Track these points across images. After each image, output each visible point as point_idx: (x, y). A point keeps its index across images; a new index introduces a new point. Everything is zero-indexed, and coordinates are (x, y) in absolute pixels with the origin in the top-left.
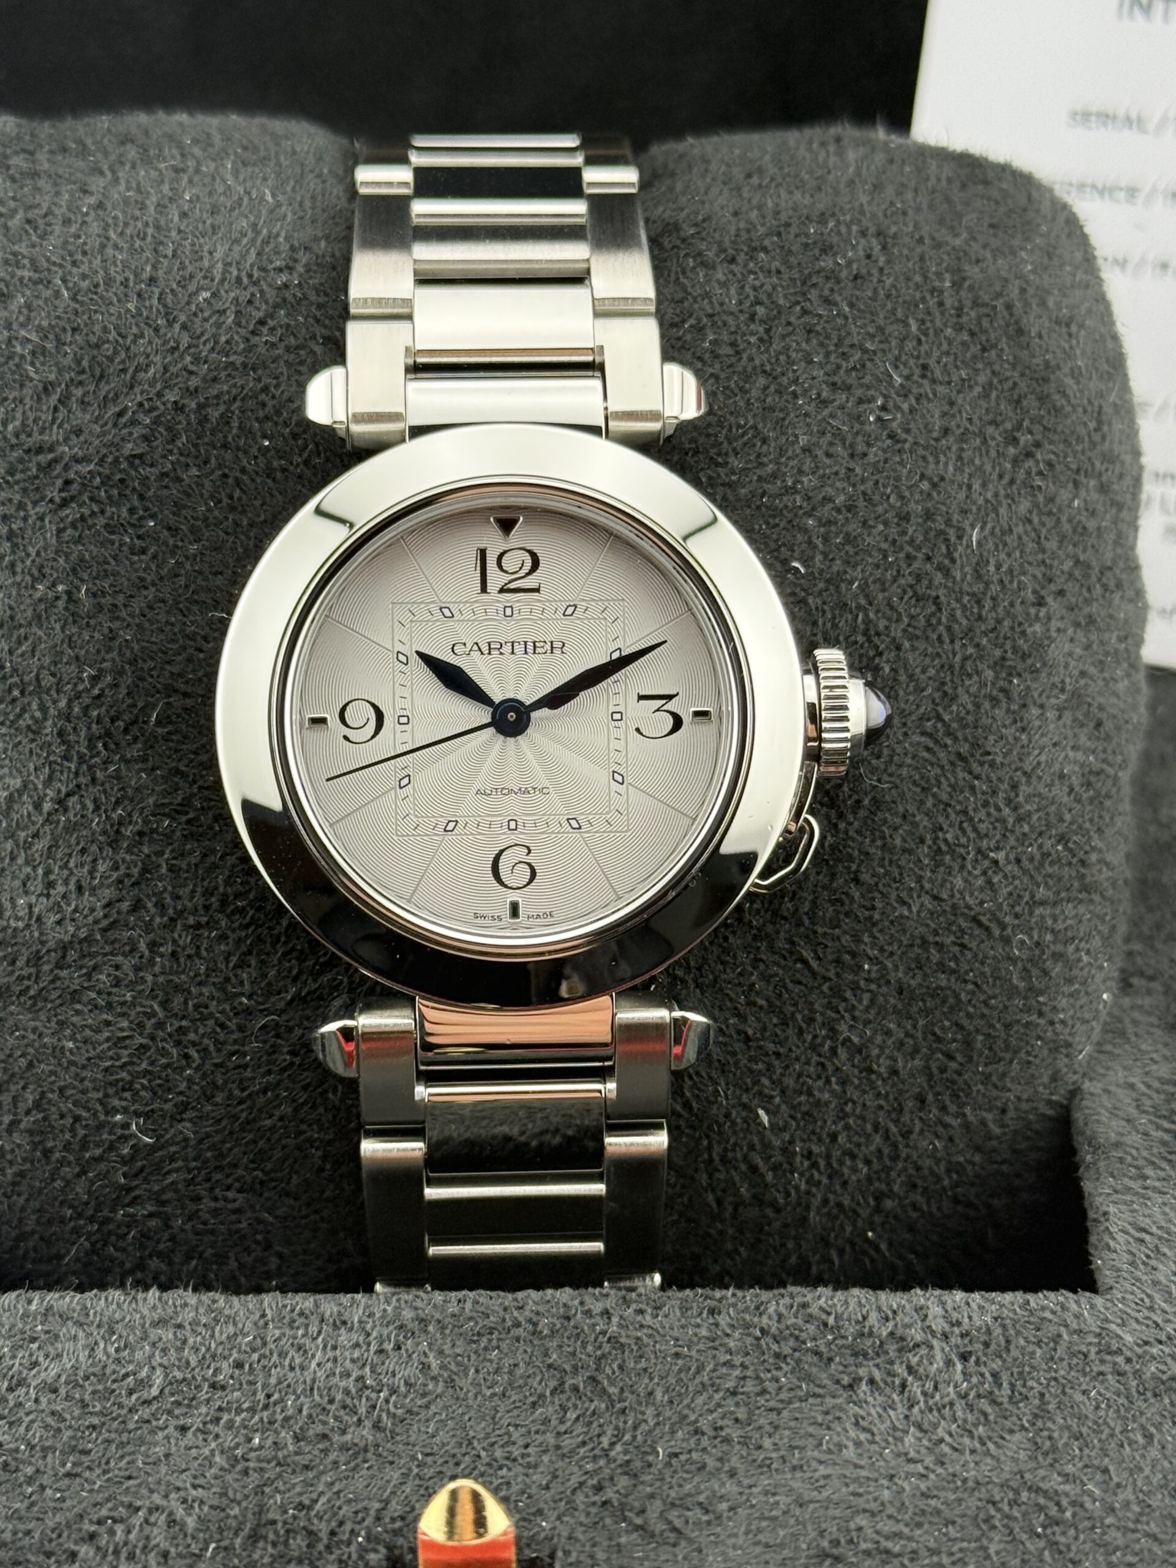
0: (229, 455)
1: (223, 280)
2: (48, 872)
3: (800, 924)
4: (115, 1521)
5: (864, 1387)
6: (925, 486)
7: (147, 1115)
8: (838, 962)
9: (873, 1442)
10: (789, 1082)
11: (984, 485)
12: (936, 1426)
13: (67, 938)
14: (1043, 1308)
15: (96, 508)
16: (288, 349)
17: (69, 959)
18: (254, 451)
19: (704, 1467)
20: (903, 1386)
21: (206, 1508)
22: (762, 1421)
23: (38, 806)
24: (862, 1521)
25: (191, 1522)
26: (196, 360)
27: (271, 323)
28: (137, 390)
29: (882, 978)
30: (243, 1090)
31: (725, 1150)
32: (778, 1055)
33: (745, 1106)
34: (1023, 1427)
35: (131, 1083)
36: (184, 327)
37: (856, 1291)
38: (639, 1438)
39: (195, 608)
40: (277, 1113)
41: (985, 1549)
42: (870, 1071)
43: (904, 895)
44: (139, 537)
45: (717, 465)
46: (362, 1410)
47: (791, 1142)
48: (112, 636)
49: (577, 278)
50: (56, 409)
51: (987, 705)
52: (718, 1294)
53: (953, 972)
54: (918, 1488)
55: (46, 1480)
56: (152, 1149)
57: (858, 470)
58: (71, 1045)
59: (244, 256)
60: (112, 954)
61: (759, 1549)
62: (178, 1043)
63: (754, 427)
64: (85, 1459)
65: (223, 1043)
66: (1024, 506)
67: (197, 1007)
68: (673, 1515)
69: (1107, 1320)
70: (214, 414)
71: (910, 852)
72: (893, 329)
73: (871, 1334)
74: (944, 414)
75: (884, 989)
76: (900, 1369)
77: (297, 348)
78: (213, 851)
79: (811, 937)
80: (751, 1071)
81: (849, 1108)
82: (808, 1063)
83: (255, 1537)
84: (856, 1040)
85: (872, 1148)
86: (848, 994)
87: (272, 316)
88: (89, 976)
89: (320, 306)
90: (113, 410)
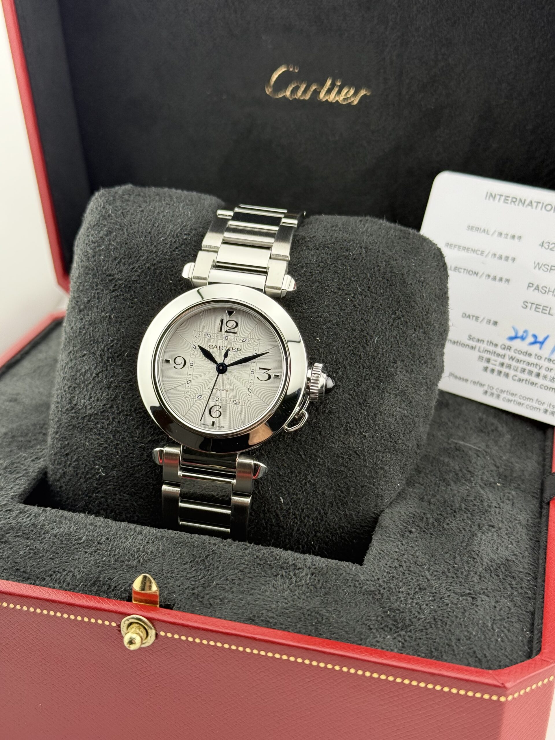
0: (160, 284)
1: (169, 235)
2: (91, 394)
3: (301, 444)
4: (58, 572)
5: (279, 576)
6: (362, 322)
7: (105, 467)
8: (310, 457)
9: (275, 591)
10: (291, 490)
11: (382, 325)
12: (296, 590)
13: (92, 413)
14: (341, 566)
15: (121, 293)
16: (182, 256)
17: (92, 419)
18: (167, 284)
19: (225, 589)
20: (291, 578)
21: (84, 574)
22: (247, 580)
23: (91, 375)
25: (78, 577)
26: (156, 256)
28: (139, 262)
29: (323, 465)
30: (132, 464)
31: (269, 508)
32: (288, 481)
33: (276, 495)
34: (321, 596)
35: (102, 457)
36: (155, 247)
37: (289, 551)
38: (210, 578)
40: (141, 473)
41: (296, 626)
42: (316, 491)
43: (334, 441)
44: (132, 303)
46: (136, 556)
47: (289, 509)
48: (119, 330)
49: (268, 248)
50: (117, 265)
51: (371, 389)
53: (346, 467)
54: (284, 606)
55: (44, 558)
56: (105, 477)
57: (342, 314)
58: (88, 444)
59: (177, 229)
60: (102, 419)
61: (232, 614)
62: (116, 448)
63: (312, 297)
64: (57, 556)
65: (129, 450)
66: (394, 333)
67: (122, 438)
68: (211, 601)
69: (359, 572)
70: (158, 271)
71: (338, 428)
72: (362, 276)
73: (288, 563)
75: (324, 468)
76: (292, 574)
77: (185, 256)
79: (304, 449)
80: (280, 485)
81: (308, 502)
82: (297, 486)
83: (94, 584)
84: (312, 481)
85: (315, 516)
86: (312, 467)
87: (180, 247)
88: (96, 424)
89: (195, 246)
90: (132, 267)
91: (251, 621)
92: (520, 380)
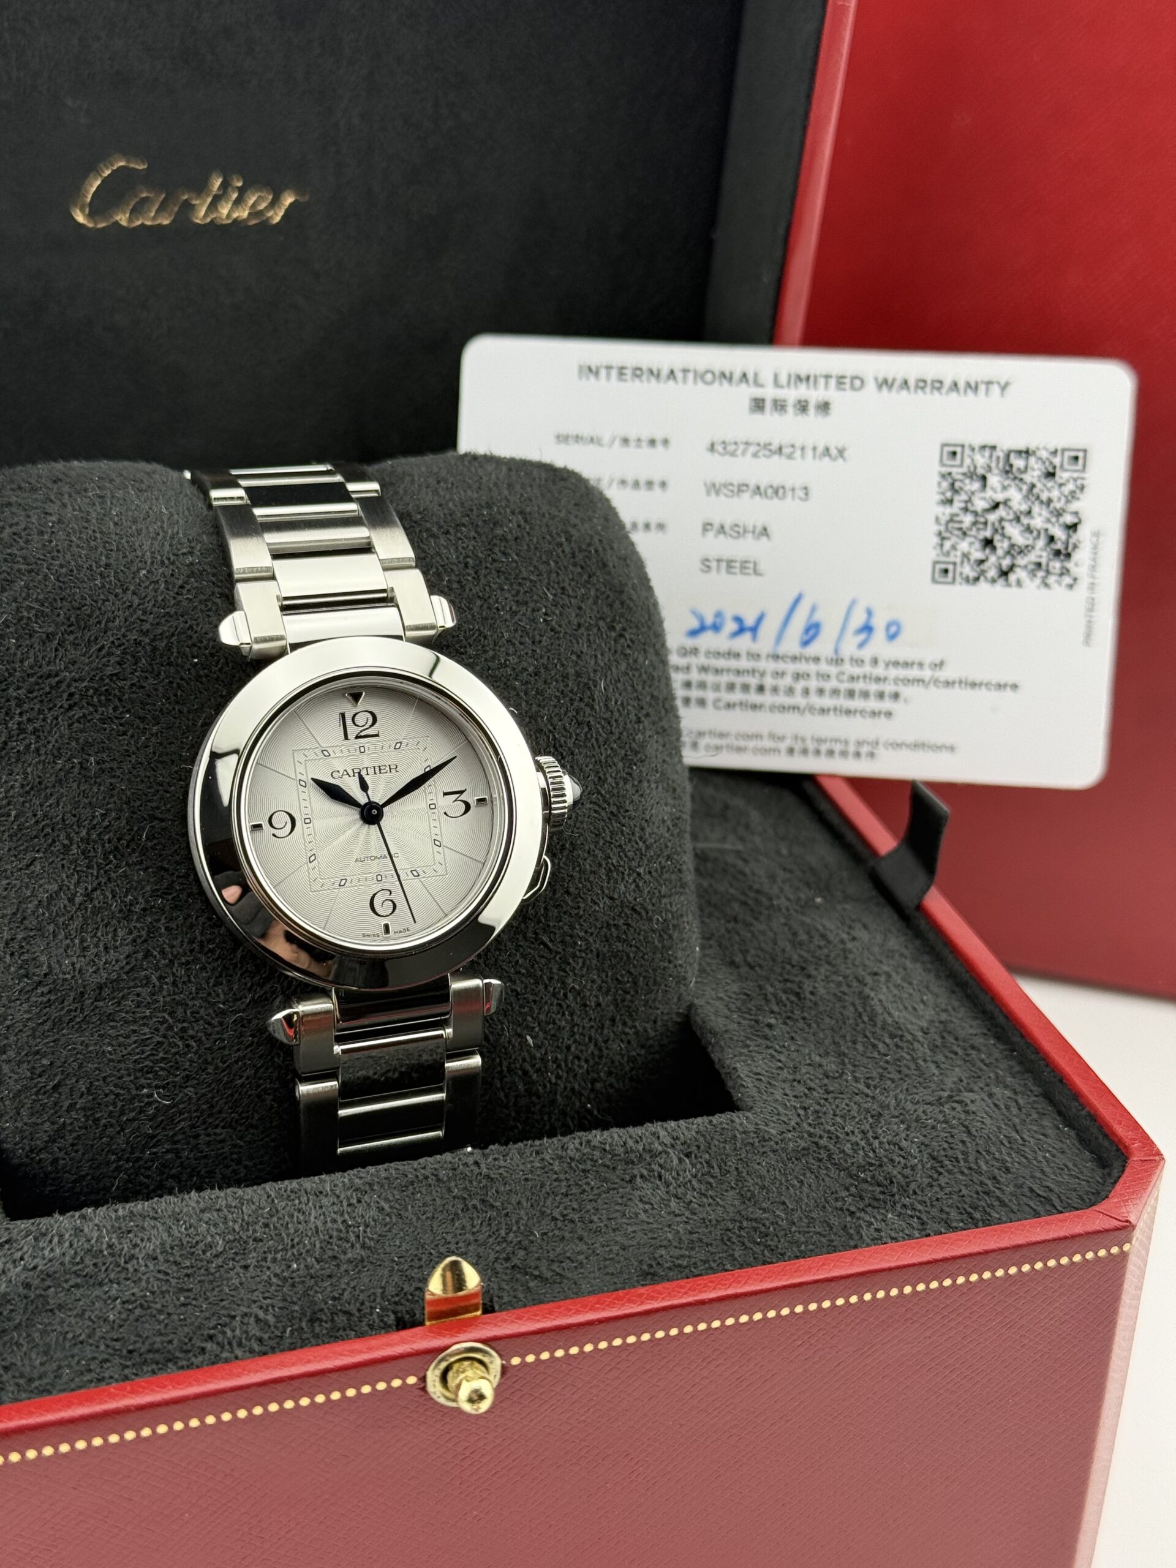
0: (172, 669)
1: (152, 563)
2: (82, 941)
3: (539, 922)
4: (223, 1326)
5: (639, 1180)
6: (574, 657)
7: (164, 1087)
8: (562, 942)
9: (653, 1209)
10: (542, 1017)
11: (603, 655)
12: (685, 1195)
13: (104, 981)
14: (721, 1123)
15: (92, 709)
16: (200, 602)
17: (104, 994)
18: (188, 666)
19: (564, 1237)
20: (660, 1177)
21: (277, 1309)
22: (589, 1207)
23: (71, 900)
24: (663, 1252)
25: (270, 1319)
26: (145, 612)
27: (188, 587)
28: (109, 633)
29: (589, 949)
30: (224, 1063)
31: (510, 1064)
32: (535, 1002)
33: (519, 1035)
34: (732, 1188)
35: (153, 1067)
36: (134, 593)
37: (615, 1130)
38: (522, 1228)
39: (160, 766)
40: (245, 1075)
41: (732, 1255)
42: (585, 1005)
43: (595, 898)
44: (121, 725)
45: (462, 653)
46: (352, 1239)
47: (546, 1054)
48: (112, 787)
49: (366, 549)
50: (56, 650)
51: (621, 784)
52: (537, 1142)
53: (625, 941)
54: (686, 1229)
56: (169, 1107)
57: (538, 651)
58: (109, 1048)
59: (162, 547)
60: (134, 987)
61: (609, 1277)
62: (182, 1038)
63: (479, 630)
64: (191, 1294)
65: (210, 1034)
66: (623, 666)
67: (192, 1014)
68: (555, 1266)
69: (757, 1124)
70: (161, 645)
71: (594, 873)
72: (543, 567)
73: (632, 1150)
74: (577, 615)
75: (589, 956)
76: (656, 1167)
78: (189, 916)
79: (546, 929)
80: (521, 1013)
81: (576, 1029)
82: (552, 1005)
84: (577, 987)
85: (589, 1052)
86: (571, 961)
87: (186, 583)
88: (119, 1003)
90: (95, 648)
91: (650, 1276)
92: (729, 706)
